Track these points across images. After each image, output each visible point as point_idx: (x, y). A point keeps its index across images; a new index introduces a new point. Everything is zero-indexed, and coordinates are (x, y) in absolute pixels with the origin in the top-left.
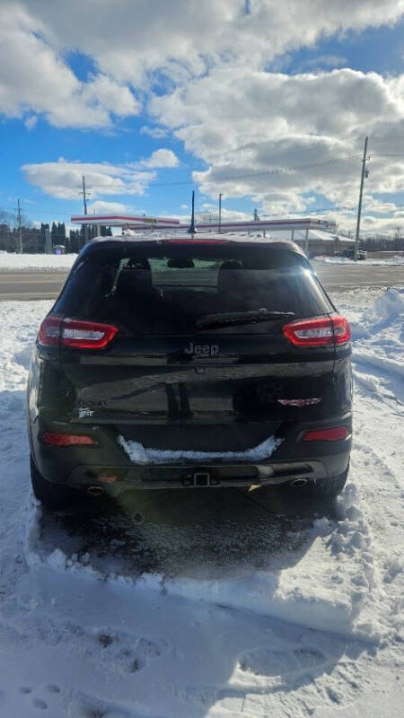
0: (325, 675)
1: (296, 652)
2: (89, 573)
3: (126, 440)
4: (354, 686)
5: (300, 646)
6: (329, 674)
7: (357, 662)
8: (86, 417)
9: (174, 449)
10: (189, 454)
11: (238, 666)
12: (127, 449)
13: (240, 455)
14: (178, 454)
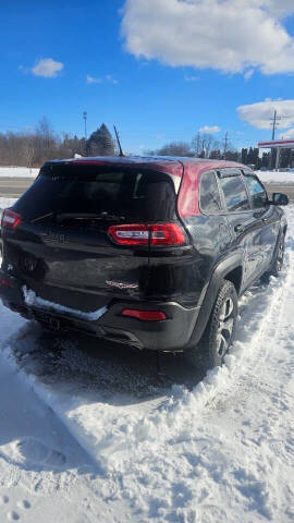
0: (51, 473)
1: (54, 452)
2: (13, 364)
3: (28, 288)
4: (58, 487)
5: (59, 450)
6: (54, 473)
7: (77, 476)
9: (51, 301)
10: (56, 306)
11: (17, 442)
12: (25, 294)
13: (84, 314)
14: (52, 304)
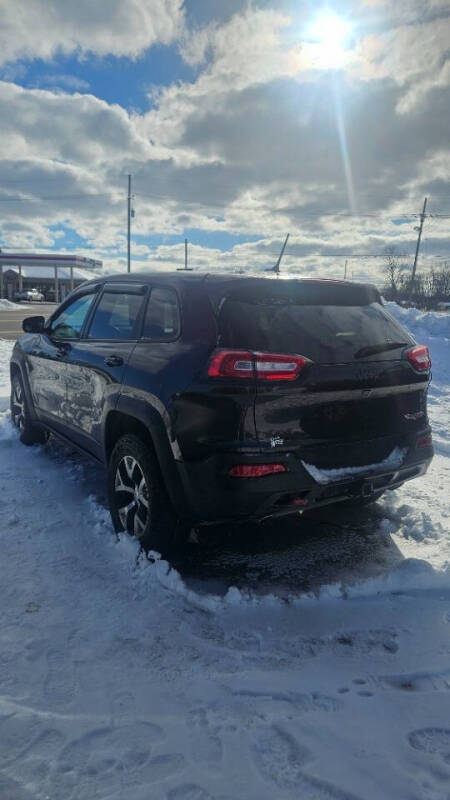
8: (277, 446)
12: (310, 471)
